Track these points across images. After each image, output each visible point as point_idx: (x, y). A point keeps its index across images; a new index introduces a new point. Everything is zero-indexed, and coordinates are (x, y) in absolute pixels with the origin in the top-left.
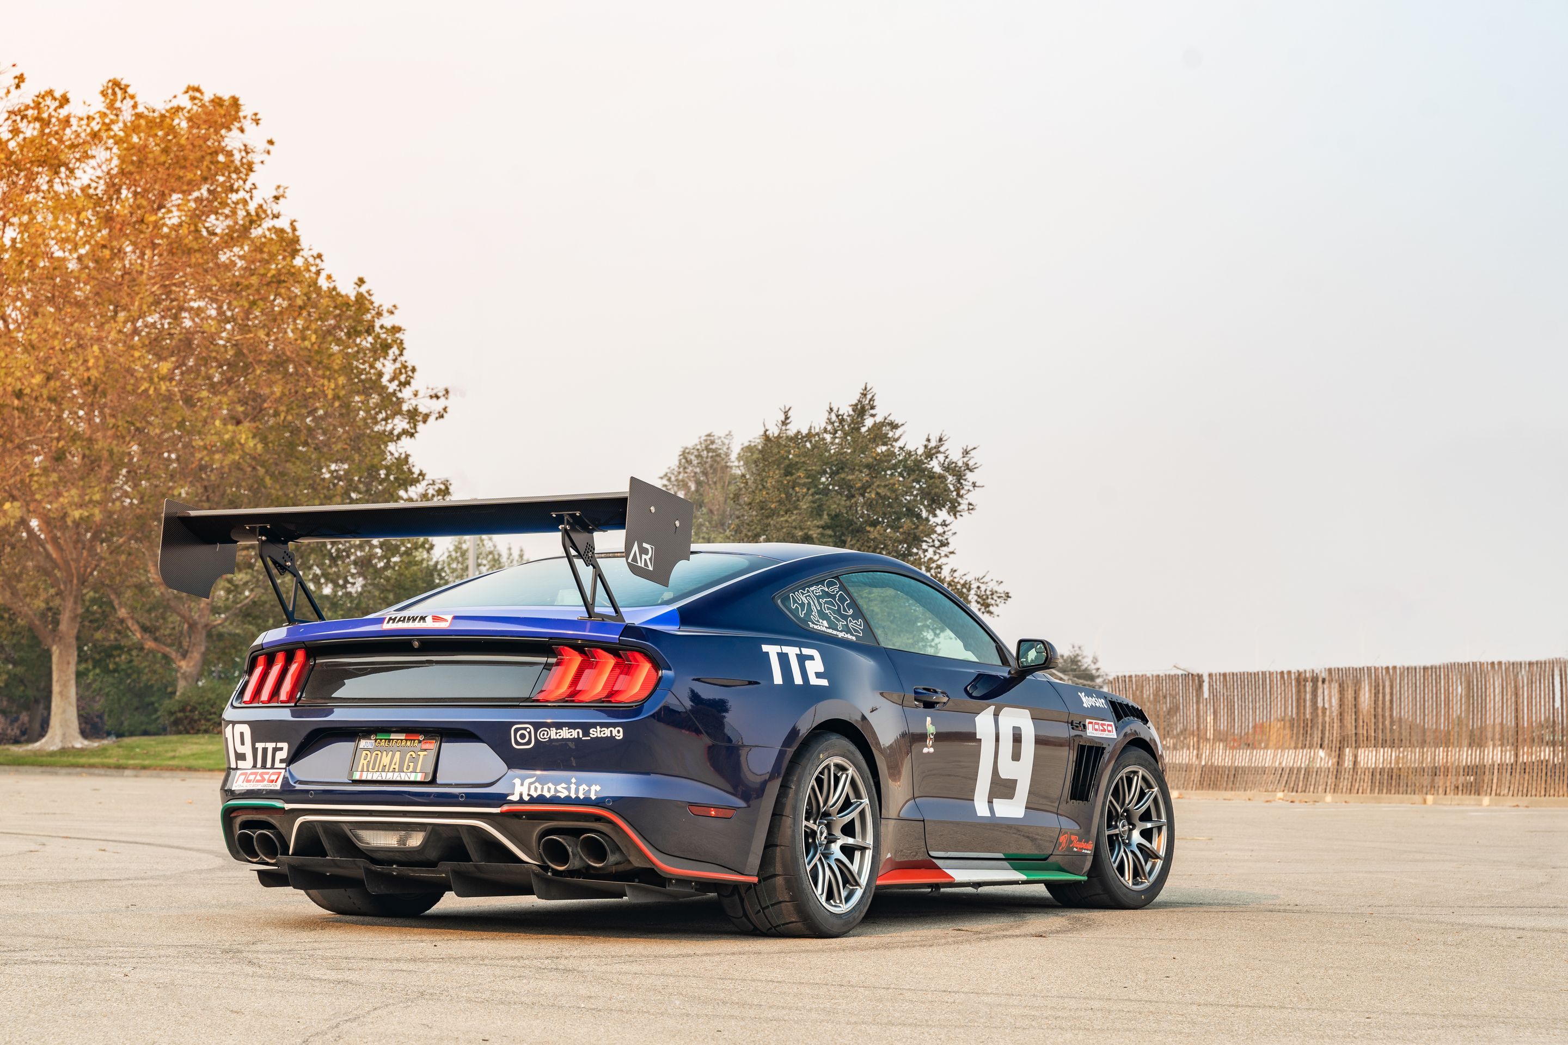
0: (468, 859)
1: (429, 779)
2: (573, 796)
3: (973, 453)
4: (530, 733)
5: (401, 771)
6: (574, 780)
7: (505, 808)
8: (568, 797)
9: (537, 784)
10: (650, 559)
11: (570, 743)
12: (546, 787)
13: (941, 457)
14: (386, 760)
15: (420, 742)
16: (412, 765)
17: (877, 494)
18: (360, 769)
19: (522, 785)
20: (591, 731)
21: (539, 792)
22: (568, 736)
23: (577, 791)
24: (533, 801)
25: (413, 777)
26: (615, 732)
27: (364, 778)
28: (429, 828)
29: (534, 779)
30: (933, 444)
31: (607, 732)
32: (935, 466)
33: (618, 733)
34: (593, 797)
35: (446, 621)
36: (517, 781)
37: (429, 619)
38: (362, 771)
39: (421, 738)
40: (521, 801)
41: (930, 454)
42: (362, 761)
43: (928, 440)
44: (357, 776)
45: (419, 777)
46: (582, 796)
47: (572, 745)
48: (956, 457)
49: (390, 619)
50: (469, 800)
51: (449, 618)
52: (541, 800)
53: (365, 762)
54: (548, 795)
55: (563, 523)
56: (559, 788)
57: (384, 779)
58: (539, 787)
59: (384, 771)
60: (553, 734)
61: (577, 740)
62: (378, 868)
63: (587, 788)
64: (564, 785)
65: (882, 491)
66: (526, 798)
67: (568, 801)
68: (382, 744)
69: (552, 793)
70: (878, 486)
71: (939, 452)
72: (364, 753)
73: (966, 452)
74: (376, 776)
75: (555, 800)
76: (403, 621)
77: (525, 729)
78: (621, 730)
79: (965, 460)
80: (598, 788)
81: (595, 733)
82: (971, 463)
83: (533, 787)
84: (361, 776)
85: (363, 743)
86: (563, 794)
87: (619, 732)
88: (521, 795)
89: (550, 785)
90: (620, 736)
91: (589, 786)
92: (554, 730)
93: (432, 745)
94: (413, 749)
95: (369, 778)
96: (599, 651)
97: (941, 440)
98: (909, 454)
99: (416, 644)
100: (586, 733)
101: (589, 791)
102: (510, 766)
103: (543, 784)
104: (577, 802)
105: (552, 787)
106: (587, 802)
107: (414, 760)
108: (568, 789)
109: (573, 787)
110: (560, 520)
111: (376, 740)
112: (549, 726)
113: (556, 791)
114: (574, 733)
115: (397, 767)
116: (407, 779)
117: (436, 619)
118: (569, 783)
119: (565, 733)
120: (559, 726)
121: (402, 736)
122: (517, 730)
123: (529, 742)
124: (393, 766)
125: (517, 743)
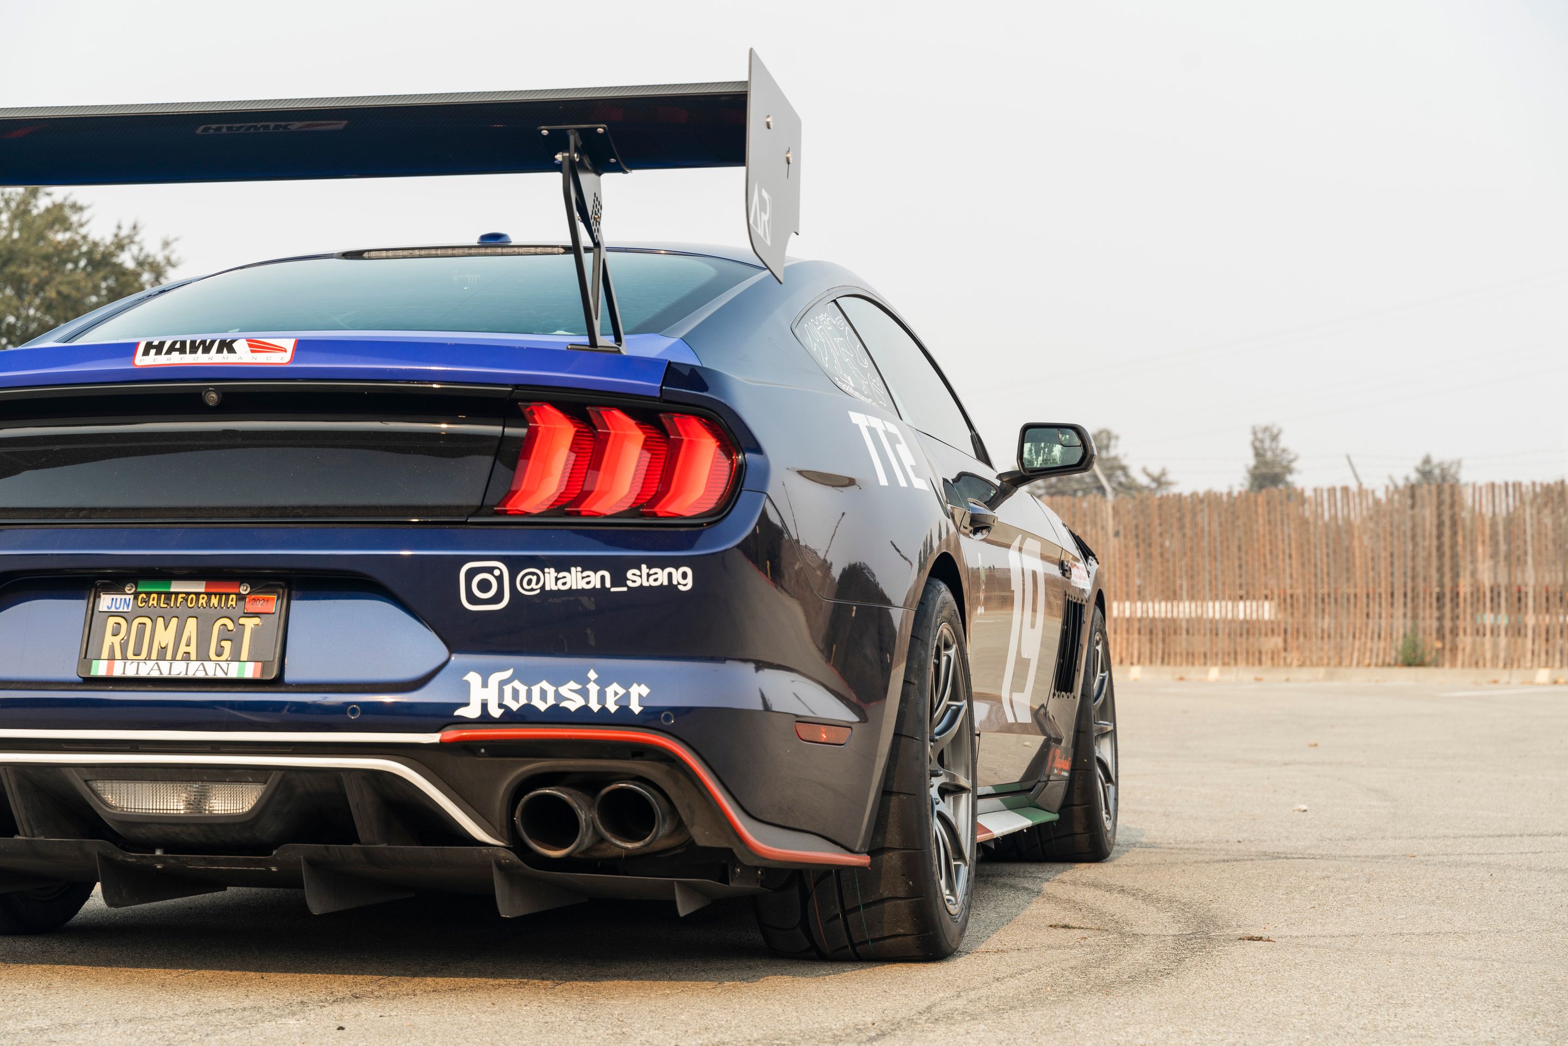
0: (350, 836)
1: (273, 674)
2: (595, 707)
3: (174, 246)
4: (500, 579)
5: (203, 656)
6: (592, 675)
7: (451, 734)
8: (585, 709)
9: (517, 684)
10: (768, 222)
11: (584, 600)
12: (536, 690)
13: (135, 249)
14: (165, 636)
15: (241, 598)
16: (227, 645)
17: (59, 293)
18: (105, 654)
19: (485, 685)
20: (629, 574)
21: (523, 701)
22: (582, 585)
23: (602, 696)
24: (509, 717)
25: (234, 671)
26: (677, 576)
27: (117, 672)
28: (275, 778)
29: (507, 674)
30: (124, 232)
31: (661, 577)
32: (127, 260)
33: (683, 578)
34: (636, 708)
35: (283, 350)
36: (473, 678)
37: (241, 346)
38: (112, 658)
39: (244, 589)
40: (485, 719)
41: (121, 246)
42: (109, 639)
43: (119, 227)
44: (100, 669)
45: (249, 671)
46: (613, 708)
47: (589, 604)
48: (153, 249)
49: (149, 346)
50: (370, 718)
51: (289, 344)
52: (527, 715)
53: (116, 640)
54: (542, 707)
55: (565, 148)
56: (564, 690)
57: (165, 674)
58: (522, 689)
59: (162, 656)
60: (550, 580)
61: (600, 593)
62: (132, 858)
63: (621, 691)
64: (573, 685)
65: (65, 289)
66: (496, 712)
67: (584, 717)
68: (153, 602)
69: (551, 701)
70: (61, 283)
71: (132, 242)
72: (112, 621)
73: (166, 244)
74: (147, 670)
75: (557, 715)
76: (182, 350)
77: (490, 570)
78: (689, 571)
79: (167, 252)
80: (644, 690)
81: (637, 578)
82: (174, 258)
83: (508, 689)
84: (110, 668)
85: (106, 602)
86: (574, 704)
87: (684, 576)
88: (484, 706)
89: (544, 684)
90: (686, 585)
91: (627, 686)
92: (551, 573)
93: (271, 604)
94: (225, 611)
95: (131, 672)
96: (616, 413)
97: (135, 227)
98: (95, 244)
99: (212, 398)
100: (619, 579)
101: (627, 696)
102: (454, 647)
103: (529, 682)
104: (603, 718)
105: (550, 690)
106: (623, 717)
107: (234, 637)
108: (584, 693)
109: (593, 689)
110: (560, 142)
111: (136, 595)
112: (542, 563)
113: (558, 696)
114: (594, 579)
115: (193, 650)
116: (220, 675)
117: (256, 346)
118: (584, 681)
119: (576, 579)
120: (562, 565)
121: (200, 587)
122: (471, 574)
123: (498, 598)
124: (183, 648)
125: (472, 599)
